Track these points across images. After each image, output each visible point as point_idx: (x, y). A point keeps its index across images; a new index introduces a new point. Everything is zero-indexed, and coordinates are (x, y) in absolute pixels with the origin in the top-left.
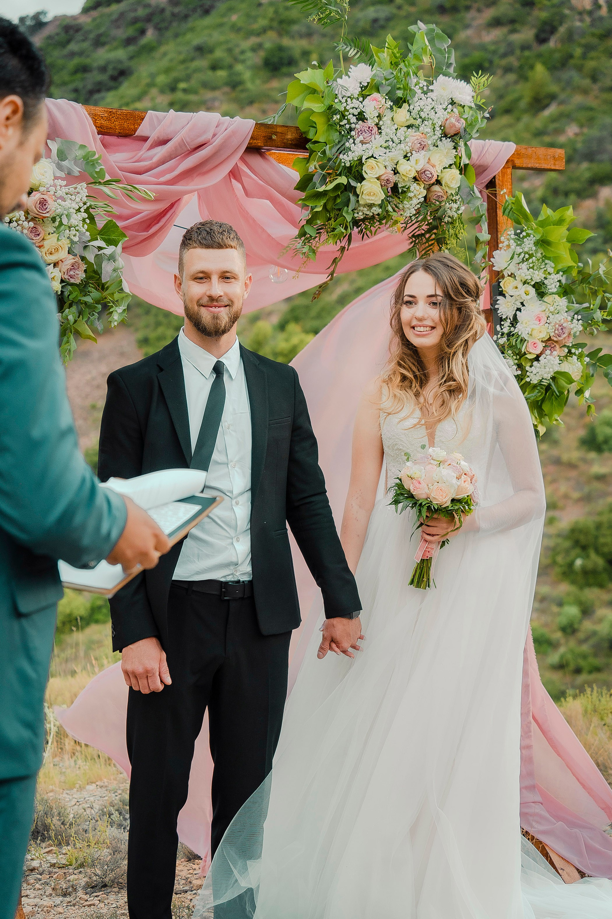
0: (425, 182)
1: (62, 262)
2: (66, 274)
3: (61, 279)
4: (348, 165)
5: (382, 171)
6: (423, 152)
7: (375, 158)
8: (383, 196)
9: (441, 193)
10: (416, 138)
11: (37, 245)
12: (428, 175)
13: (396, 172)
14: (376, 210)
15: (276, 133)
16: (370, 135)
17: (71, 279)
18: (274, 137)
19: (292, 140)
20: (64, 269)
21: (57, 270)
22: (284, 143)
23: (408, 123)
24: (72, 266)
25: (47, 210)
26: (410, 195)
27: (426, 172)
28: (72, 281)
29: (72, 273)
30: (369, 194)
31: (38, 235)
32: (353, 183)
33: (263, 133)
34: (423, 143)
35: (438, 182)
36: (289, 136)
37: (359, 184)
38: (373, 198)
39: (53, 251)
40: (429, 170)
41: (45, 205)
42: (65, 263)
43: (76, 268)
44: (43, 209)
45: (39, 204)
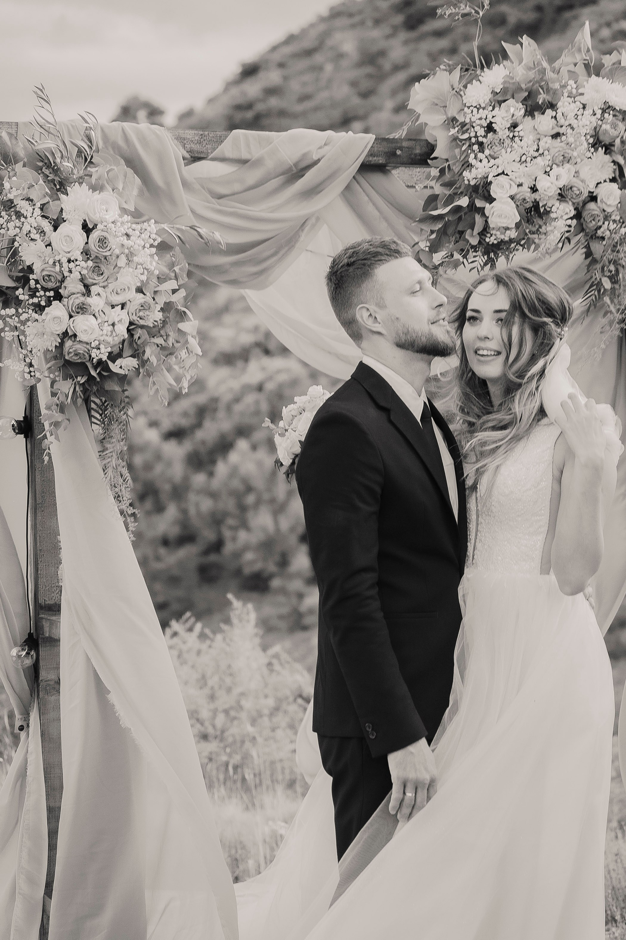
0: (573, 200)
1: (130, 302)
2: (134, 314)
3: (130, 322)
4: (472, 183)
5: (514, 190)
6: (567, 166)
7: (507, 175)
8: (518, 219)
9: (596, 210)
10: (557, 150)
11: (101, 285)
12: (575, 192)
13: (534, 189)
14: (513, 234)
15: (401, 148)
16: (500, 148)
17: (141, 321)
18: (399, 152)
19: (420, 155)
20: (132, 310)
21: (125, 311)
22: (412, 159)
23: (554, 132)
24: (142, 306)
25: (108, 248)
26: (553, 215)
27: (573, 189)
28: (142, 322)
29: (141, 314)
30: (500, 216)
31: (102, 274)
32: (479, 203)
33: (384, 147)
34: (566, 155)
35: (593, 198)
36: (418, 151)
37: (488, 205)
38: (505, 221)
39: (119, 291)
40: (576, 185)
41: (105, 243)
42: (132, 303)
43: (146, 308)
44: (102, 247)
45: (99, 242)
